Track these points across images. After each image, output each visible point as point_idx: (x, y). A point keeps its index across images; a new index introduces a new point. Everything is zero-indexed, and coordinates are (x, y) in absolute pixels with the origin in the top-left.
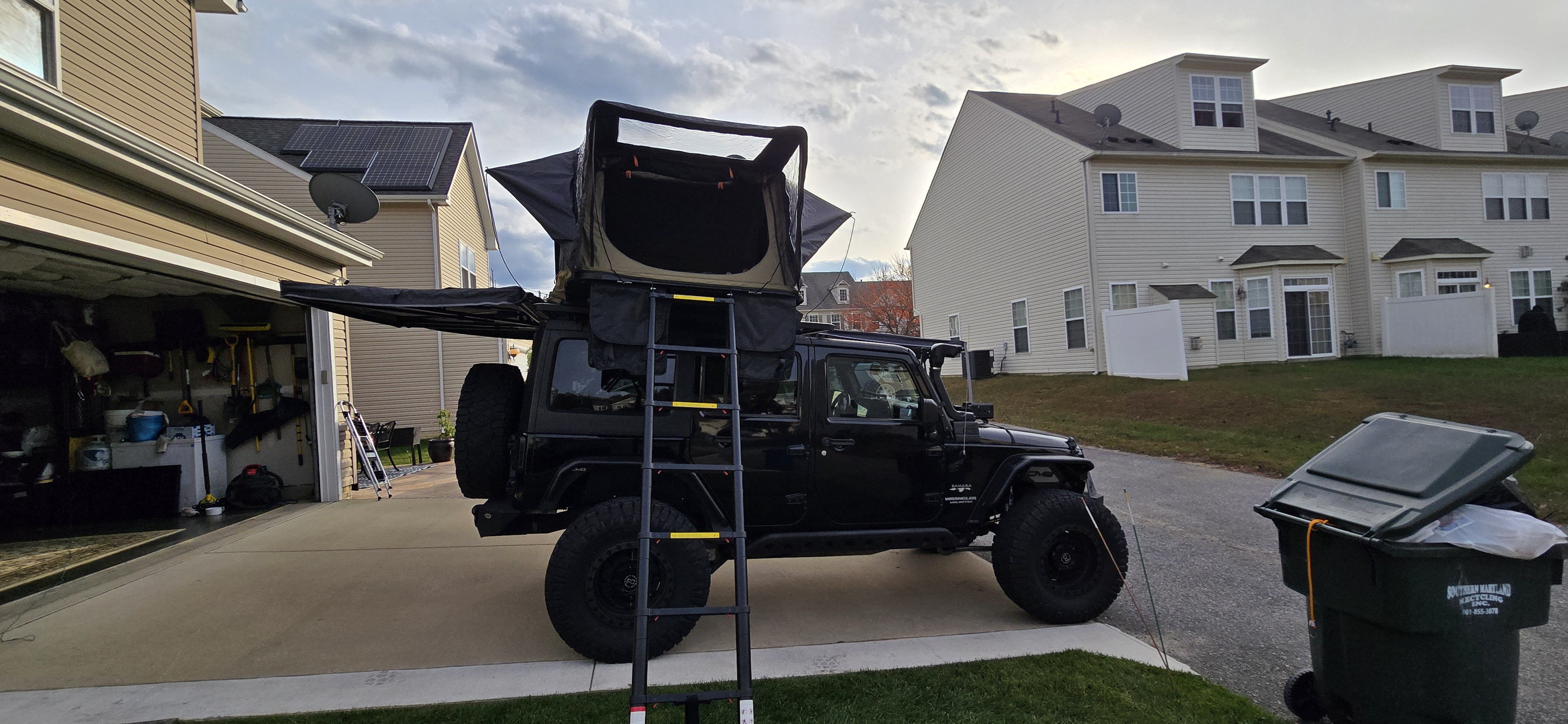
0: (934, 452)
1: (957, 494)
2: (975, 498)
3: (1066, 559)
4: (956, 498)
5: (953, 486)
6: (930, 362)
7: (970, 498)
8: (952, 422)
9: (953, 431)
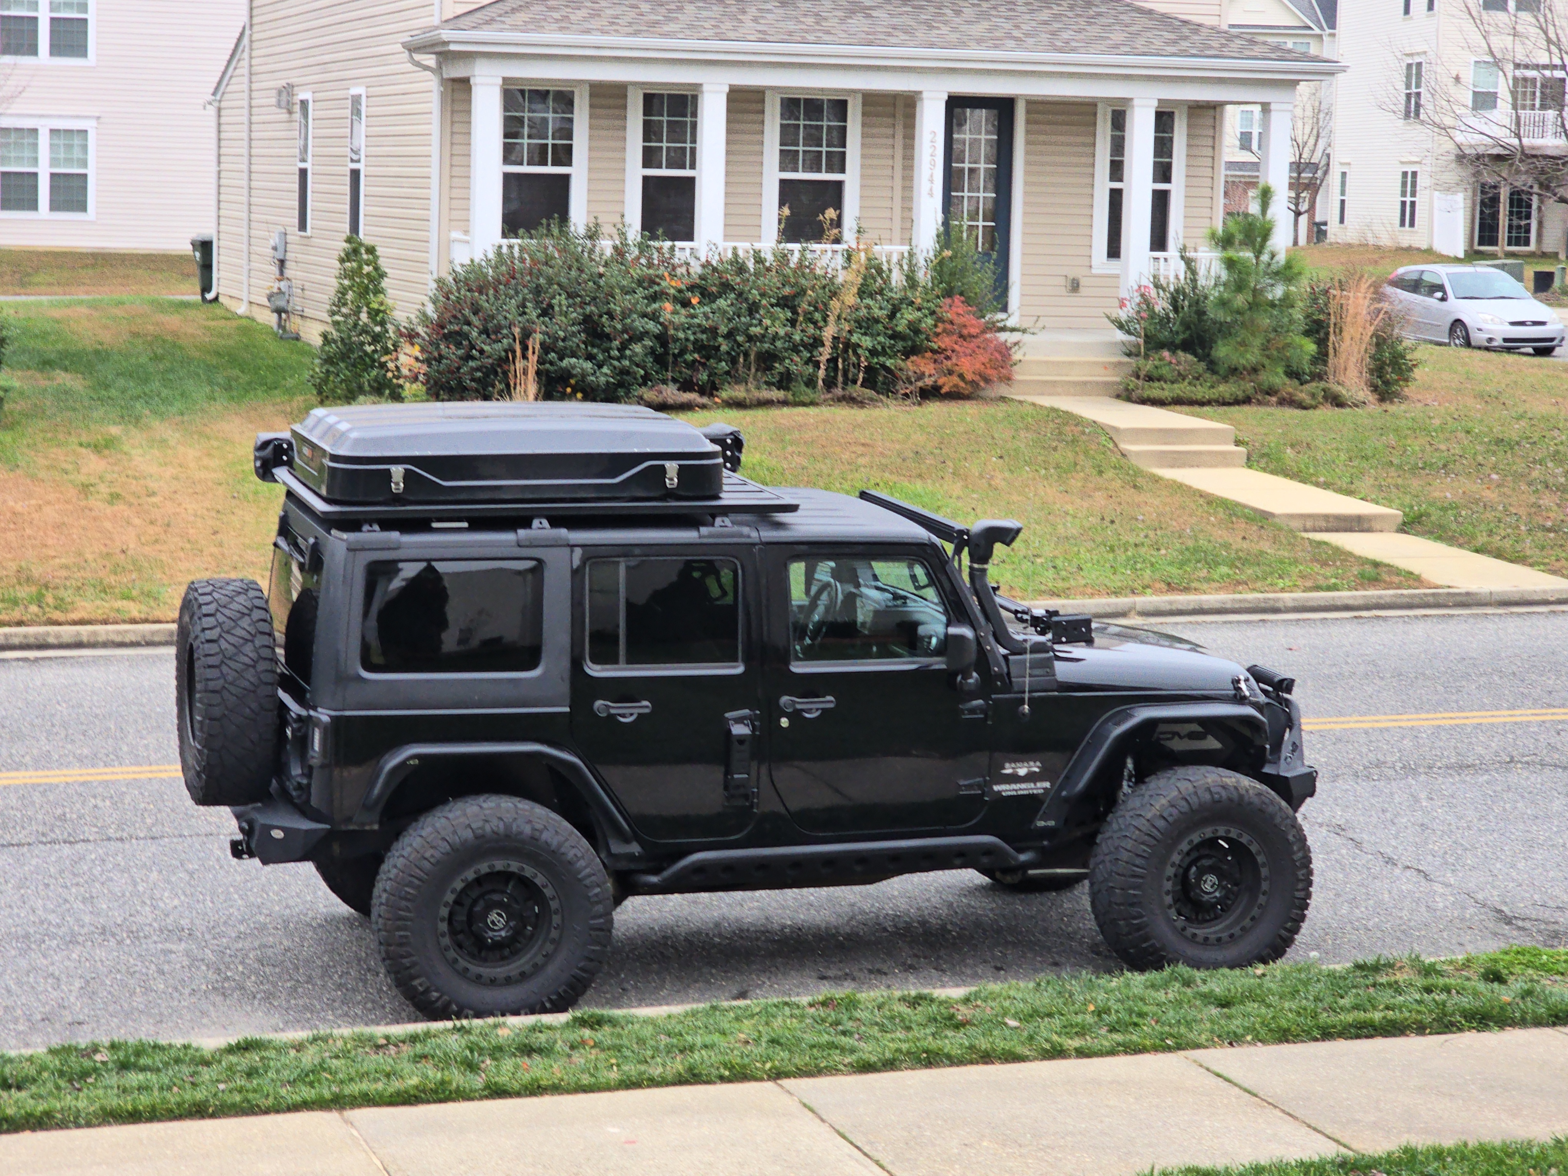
0: (972, 711)
1: (1014, 778)
2: (1047, 785)
3: (1209, 883)
4: (1014, 786)
5: (1007, 765)
6: (970, 554)
7: (1039, 785)
8: (1005, 657)
9: (1008, 674)
